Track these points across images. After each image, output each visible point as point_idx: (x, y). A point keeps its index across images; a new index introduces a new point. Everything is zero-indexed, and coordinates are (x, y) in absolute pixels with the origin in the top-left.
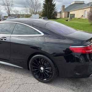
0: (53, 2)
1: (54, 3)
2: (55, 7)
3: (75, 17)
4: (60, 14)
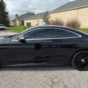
0: (5, 10)
1: (7, 11)
2: (8, 15)
4: (13, 22)
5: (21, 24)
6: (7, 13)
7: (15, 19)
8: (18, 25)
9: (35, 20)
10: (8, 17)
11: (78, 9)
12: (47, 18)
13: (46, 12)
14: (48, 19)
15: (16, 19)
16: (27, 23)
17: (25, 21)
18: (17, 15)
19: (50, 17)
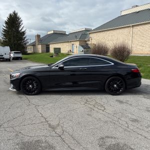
0: (20, 29)
1: (23, 30)
2: (25, 36)
3: (62, 52)
4: (32, 47)
5: (45, 49)
6: (23, 33)
7: (35, 42)
8: (40, 52)
9: (67, 44)
10: (24, 39)
11: (133, 26)
12: (86, 41)
13: (84, 29)
14: (88, 42)
15: (37, 41)
16: (55, 49)
17: (51, 46)
18: (38, 36)
19: (90, 39)
